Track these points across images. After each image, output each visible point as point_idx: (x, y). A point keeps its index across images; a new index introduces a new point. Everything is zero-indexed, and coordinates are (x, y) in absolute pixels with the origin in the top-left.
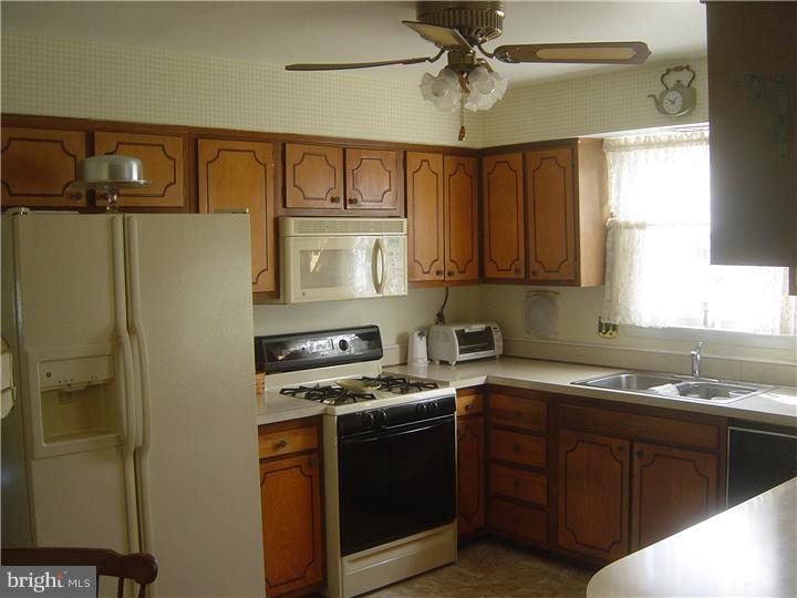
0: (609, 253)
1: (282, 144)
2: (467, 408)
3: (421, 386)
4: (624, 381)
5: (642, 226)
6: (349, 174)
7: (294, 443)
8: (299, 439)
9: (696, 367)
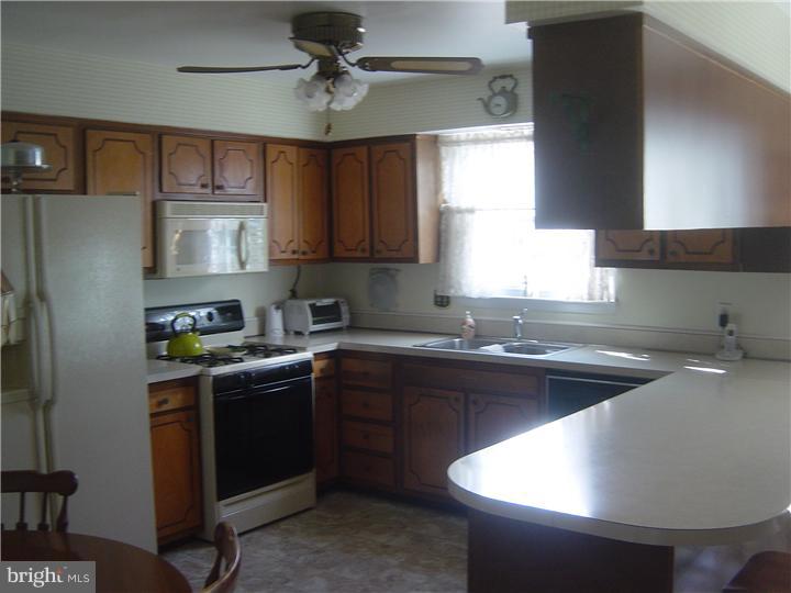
0: (443, 234)
1: (158, 135)
2: (322, 370)
3: (281, 351)
4: (457, 344)
5: (471, 211)
6: (217, 163)
7: (175, 400)
8: (179, 396)
9: (518, 331)
